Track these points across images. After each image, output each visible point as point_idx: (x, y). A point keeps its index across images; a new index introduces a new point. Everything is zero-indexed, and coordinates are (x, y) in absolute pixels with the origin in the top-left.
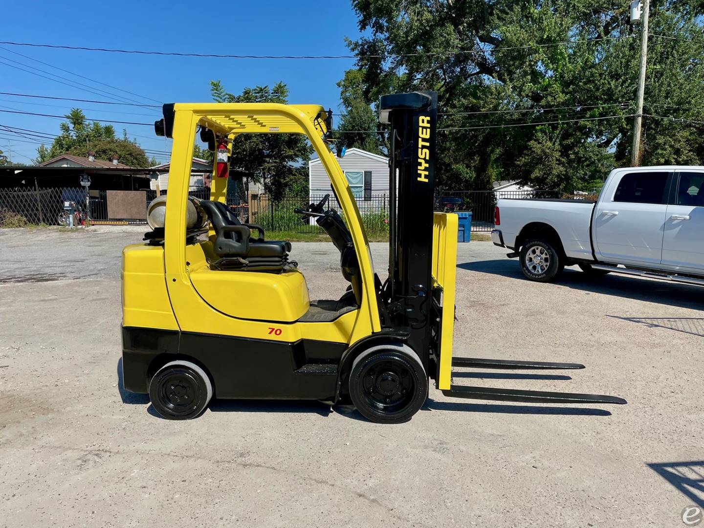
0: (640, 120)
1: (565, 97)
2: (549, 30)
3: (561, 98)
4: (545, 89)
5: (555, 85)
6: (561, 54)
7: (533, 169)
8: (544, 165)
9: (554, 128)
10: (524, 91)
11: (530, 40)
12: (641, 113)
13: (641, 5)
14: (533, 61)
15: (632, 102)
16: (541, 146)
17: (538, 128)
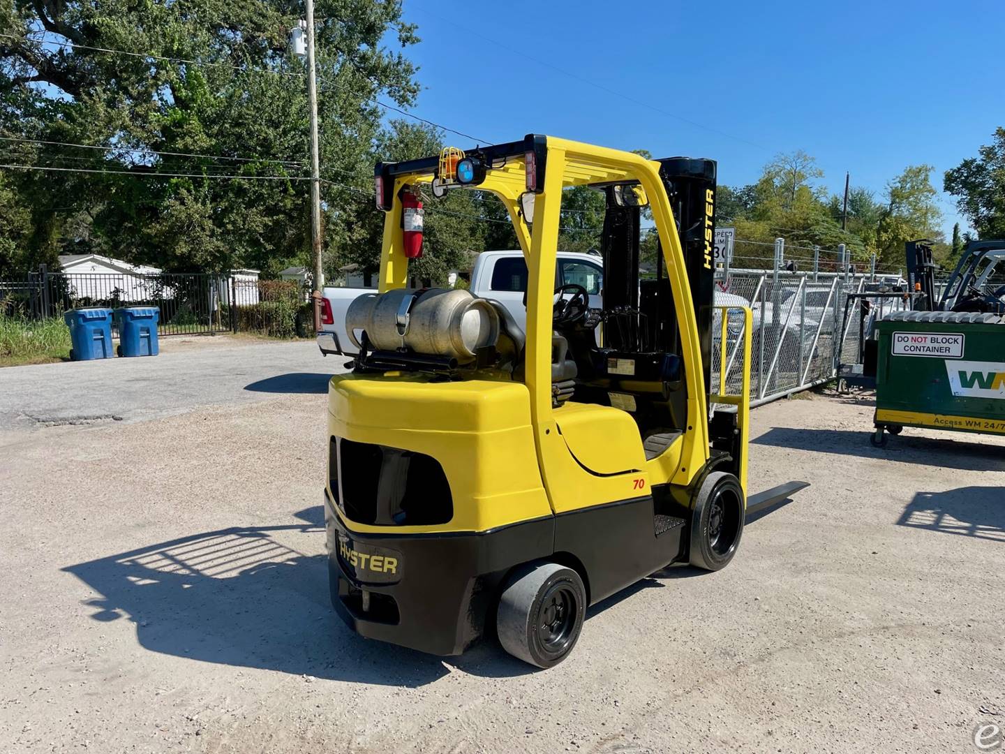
0: (317, 185)
1: (211, 141)
2: (179, 40)
3: (206, 142)
4: (179, 124)
5: (195, 122)
6: (197, 78)
7: (173, 241)
8: (189, 236)
9: (198, 184)
10: (150, 123)
11: (152, 46)
12: (317, 177)
13: (304, 36)
14: (159, 80)
15: (305, 161)
16: (183, 208)
17: (174, 181)
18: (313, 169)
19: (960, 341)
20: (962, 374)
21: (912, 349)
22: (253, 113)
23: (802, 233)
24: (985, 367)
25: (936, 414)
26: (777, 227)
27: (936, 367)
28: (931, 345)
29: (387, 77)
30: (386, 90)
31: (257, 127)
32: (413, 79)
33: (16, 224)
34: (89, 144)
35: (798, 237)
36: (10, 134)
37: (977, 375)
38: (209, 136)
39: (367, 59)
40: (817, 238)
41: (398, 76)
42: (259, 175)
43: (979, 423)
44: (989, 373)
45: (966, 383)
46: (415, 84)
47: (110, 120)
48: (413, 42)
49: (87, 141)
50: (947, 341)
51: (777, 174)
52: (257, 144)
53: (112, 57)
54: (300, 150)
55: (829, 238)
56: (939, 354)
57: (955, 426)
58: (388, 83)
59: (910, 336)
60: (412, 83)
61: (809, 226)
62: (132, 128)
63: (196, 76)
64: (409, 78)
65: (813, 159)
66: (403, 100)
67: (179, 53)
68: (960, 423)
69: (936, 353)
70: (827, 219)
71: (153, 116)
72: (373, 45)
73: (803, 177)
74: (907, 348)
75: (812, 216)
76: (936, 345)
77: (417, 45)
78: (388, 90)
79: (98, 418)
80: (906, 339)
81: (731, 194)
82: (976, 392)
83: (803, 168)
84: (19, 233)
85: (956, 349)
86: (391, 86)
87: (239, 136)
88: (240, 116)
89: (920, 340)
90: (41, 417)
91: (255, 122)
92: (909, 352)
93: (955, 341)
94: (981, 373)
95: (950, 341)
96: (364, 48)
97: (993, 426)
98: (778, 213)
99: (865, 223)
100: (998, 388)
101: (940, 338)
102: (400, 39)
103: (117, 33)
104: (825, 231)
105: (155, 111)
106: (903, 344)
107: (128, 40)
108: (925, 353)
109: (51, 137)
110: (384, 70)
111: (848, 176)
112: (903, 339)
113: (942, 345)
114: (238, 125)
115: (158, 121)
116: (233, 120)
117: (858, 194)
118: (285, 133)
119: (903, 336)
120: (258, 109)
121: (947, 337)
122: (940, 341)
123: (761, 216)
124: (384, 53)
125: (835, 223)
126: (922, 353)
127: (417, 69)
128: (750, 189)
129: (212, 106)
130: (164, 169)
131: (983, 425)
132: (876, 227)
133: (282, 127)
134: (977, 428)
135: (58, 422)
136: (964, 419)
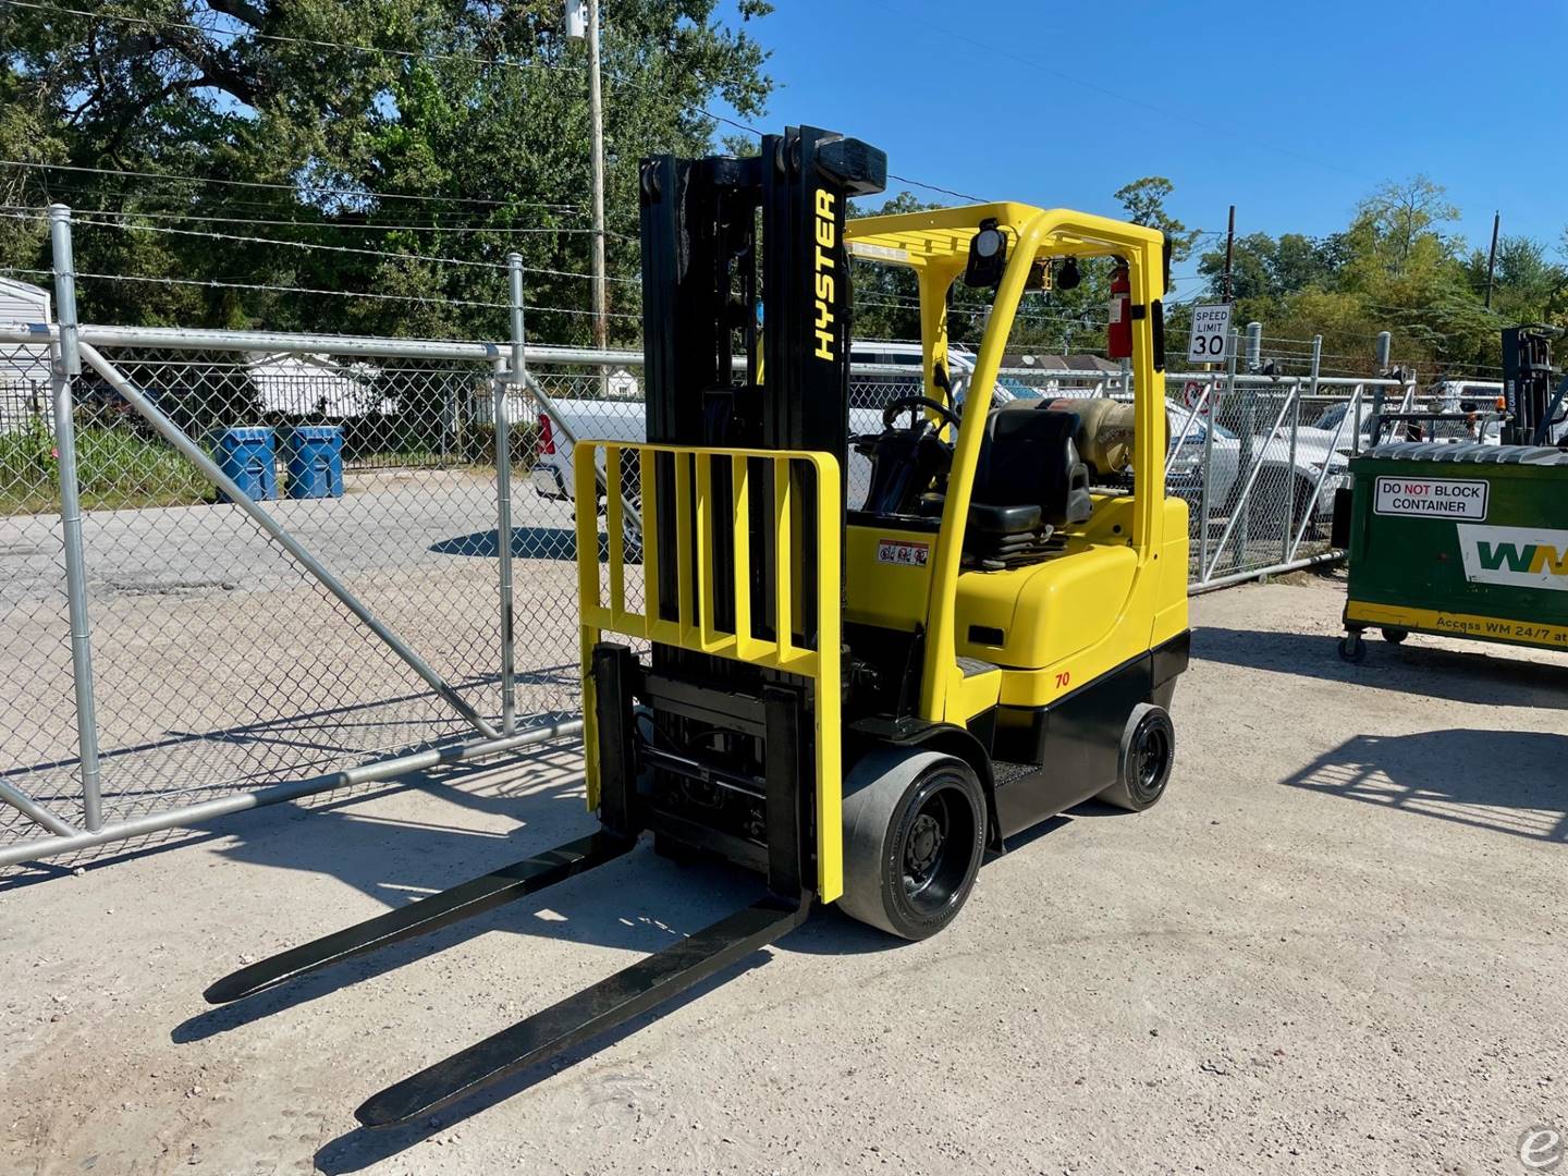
0: (601, 241)
1: (445, 174)
2: (398, 20)
3: (437, 176)
4: (399, 149)
5: (422, 147)
6: (425, 77)
7: (391, 326)
8: (413, 319)
9: (426, 240)
10: (356, 148)
11: (358, 31)
12: (602, 228)
13: (583, 8)
14: (369, 82)
15: (584, 204)
16: (403, 276)
17: (392, 236)
18: (595, 215)
19: (1481, 493)
20: (1483, 547)
21: (1406, 504)
22: (509, 131)
23: (1415, 312)
24: (1520, 537)
25: (1440, 611)
26: (1372, 304)
27: (1442, 534)
28: (1436, 499)
29: (717, 69)
30: (719, 90)
31: (514, 152)
32: (762, 71)
33: (184, 302)
34: (265, 182)
35: (1407, 320)
36: (157, 166)
37: (1507, 549)
38: (443, 167)
39: (688, 43)
40: (1440, 321)
41: (736, 66)
42: (516, 225)
43: (1508, 628)
44: (1527, 547)
45: (1489, 562)
46: (765, 80)
47: (298, 144)
48: (762, 13)
49: (263, 176)
50: (1462, 492)
51: (1380, 214)
52: (517, 179)
53: (299, 49)
54: (580, 186)
55: (1460, 321)
56: (1447, 513)
57: (1468, 631)
58: (723, 79)
59: (1403, 484)
60: (760, 78)
61: (1429, 301)
62: (329, 155)
63: (424, 74)
64: (755, 69)
65: (1442, 190)
66: (744, 105)
67: (398, 41)
68: (1478, 627)
69: (1443, 512)
70: (1459, 290)
71: (361, 137)
72: (700, 19)
73: (1423, 219)
74: (1397, 503)
75: (1434, 285)
76: (1443, 499)
77: (768, 16)
78: (723, 90)
79: (200, 585)
80: (1396, 489)
81: (1306, 249)
82: (1504, 576)
83: (1426, 204)
84: (189, 314)
85: (1475, 506)
86: (727, 83)
87: (489, 168)
88: (491, 135)
89: (1418, 490)
90: (122, 583)
91: (511, 144)
92: (1401, 509)
93: (1474, 492)
94: (1513, 545)
95: (1466, 492)
96: (684, 23)
97: (1529, 632)
98: (1379, 279)
99: (1527, 297)
100: (1539, 572)
101: (1450, 486)
102: (741, 8)
103: (305, 11)
104: (1456, 309)
105: (365, 130)
106: (1392, 496)
107: (321, 21)
108: (1425, 511)
109: (216, 172)
110: (715, 58)
111: (1497, 218)
112: (1392, 488)
113: (1453, 498)
114: (487, 149)
115: (367, 145)
116: (480, 141)
117: (1517, 249)
118: (556, 160)
119: (1392, 483)
120: (515, 124)
121: (1462, 486)
122: (1449, 492)
123: (1350, 284)
124: (717, 33)
125: (1473, 297)
126: (1421, 510)
127: (767, 56)
128: (1338, 240)
129: (449, 120)
130: (379, 218)
131: (1513, 630)
132: (1545, 302)
133: (552, 151)
134: (1504, 635)
135: (143, 590)
136: (1483, 621)
